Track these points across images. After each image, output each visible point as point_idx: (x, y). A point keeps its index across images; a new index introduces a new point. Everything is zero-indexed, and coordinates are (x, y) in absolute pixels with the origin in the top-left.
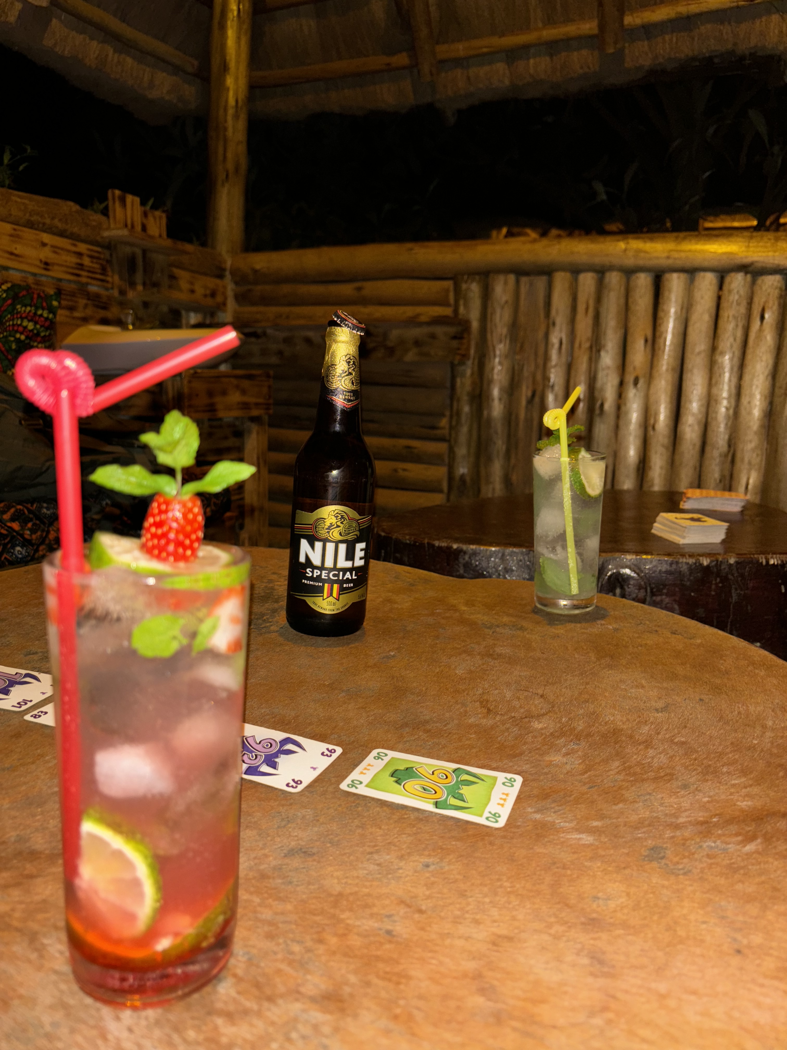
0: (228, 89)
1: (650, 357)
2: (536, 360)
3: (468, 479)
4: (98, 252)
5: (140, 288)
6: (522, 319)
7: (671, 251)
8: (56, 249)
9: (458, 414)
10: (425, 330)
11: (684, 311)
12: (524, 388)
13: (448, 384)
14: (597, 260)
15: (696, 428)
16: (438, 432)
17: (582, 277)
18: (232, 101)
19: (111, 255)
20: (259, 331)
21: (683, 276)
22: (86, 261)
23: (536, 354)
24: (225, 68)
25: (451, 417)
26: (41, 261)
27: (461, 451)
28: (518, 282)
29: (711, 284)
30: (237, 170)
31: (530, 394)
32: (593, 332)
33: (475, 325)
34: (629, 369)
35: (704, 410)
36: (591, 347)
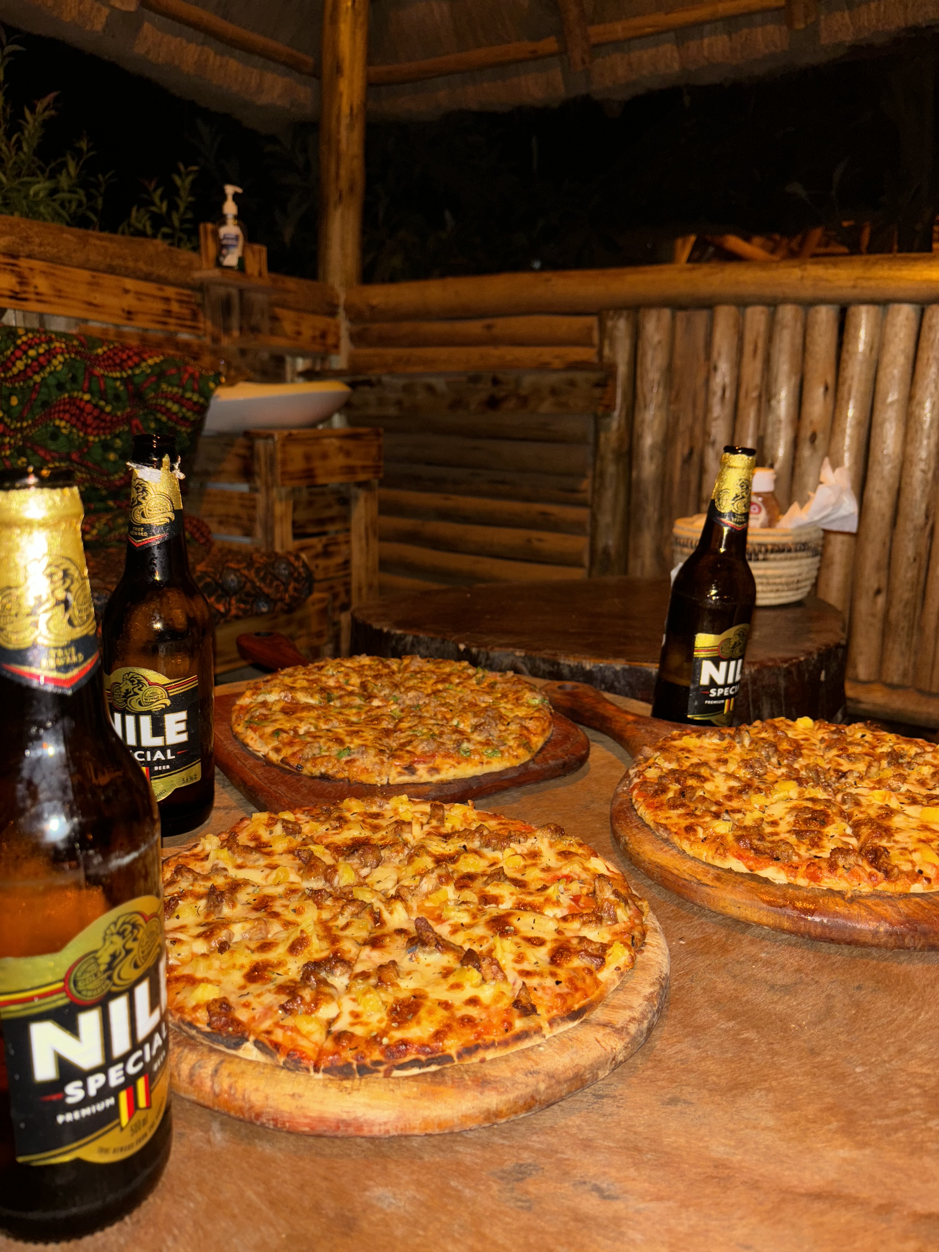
0: (341, 95)
1: (831, 408)
2: (694, 411)
3: (613, 551)
4: (188, 296)
5: (236, 333)
6: (678, 362)
7: (858, 278)
8: (139, 295)
9: (602, 475)
10: (564, 376)
11: (874, 353)
12: (679, 445)
13: (591, 440)
14: (768, 292)
15: (886, 495)
16: (579, 496)
17: (750, 311)
18: (345, 110)
19: (203, 298)
20: (374, 379)
21: (872, 309)
22: (175, 307)
23: (694, 405)
24: (338, 70)
25: (594, 477)
26: (123, 310)
27: (605, 519)
28: (673, 318)
29: (907, 319)
30: (352, 189)
31: (686, 451)
32: (763, 378)
33: (622, 370)
34: (806, 422)
35: (896, 473)
36: (760, 397)
